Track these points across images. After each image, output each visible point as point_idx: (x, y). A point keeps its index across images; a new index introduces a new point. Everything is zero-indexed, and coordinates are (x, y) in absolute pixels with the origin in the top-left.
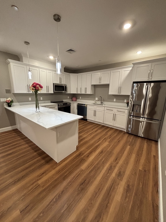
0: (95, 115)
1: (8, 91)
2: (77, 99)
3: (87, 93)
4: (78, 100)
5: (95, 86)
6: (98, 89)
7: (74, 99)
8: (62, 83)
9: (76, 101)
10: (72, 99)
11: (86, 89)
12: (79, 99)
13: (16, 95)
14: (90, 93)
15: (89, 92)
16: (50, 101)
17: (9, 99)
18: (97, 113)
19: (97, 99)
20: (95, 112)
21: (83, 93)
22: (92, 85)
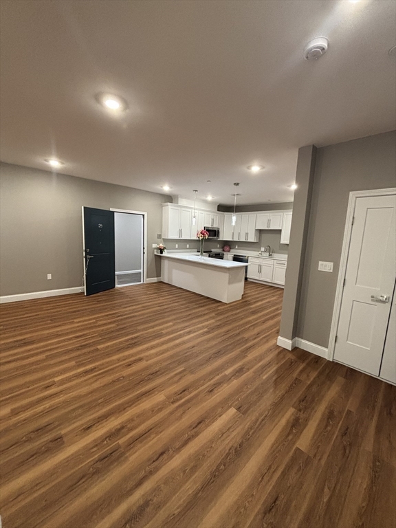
0: (260, 271)
1: (159, 236)
2: (230, 248)
3: (249, 241)
4: (232, 250)
5: (260, 231)
6: (264, 236)
7: (227, 248)
8: (214, 226)
9: (229, 251)
10: (223, 248)
11: (247, 234)
12: (234, 248)
13: (165, 240)
14: (253, 241)
15: (252, 239)
16: (196, 250)
17: (161, 245)
18: (263, 267)
19: (263, 249)
20: (260, 266)
21: (243, 239)
22: (256, 230)
